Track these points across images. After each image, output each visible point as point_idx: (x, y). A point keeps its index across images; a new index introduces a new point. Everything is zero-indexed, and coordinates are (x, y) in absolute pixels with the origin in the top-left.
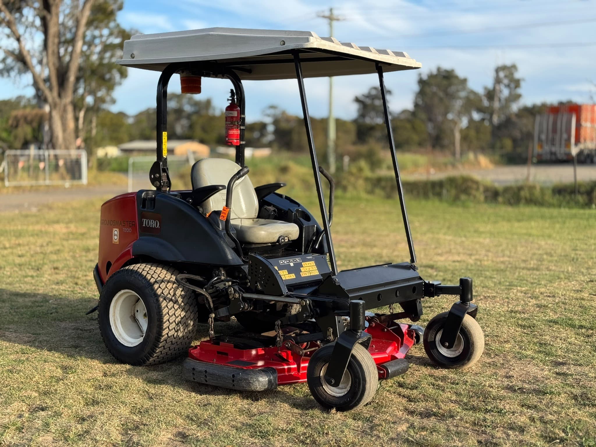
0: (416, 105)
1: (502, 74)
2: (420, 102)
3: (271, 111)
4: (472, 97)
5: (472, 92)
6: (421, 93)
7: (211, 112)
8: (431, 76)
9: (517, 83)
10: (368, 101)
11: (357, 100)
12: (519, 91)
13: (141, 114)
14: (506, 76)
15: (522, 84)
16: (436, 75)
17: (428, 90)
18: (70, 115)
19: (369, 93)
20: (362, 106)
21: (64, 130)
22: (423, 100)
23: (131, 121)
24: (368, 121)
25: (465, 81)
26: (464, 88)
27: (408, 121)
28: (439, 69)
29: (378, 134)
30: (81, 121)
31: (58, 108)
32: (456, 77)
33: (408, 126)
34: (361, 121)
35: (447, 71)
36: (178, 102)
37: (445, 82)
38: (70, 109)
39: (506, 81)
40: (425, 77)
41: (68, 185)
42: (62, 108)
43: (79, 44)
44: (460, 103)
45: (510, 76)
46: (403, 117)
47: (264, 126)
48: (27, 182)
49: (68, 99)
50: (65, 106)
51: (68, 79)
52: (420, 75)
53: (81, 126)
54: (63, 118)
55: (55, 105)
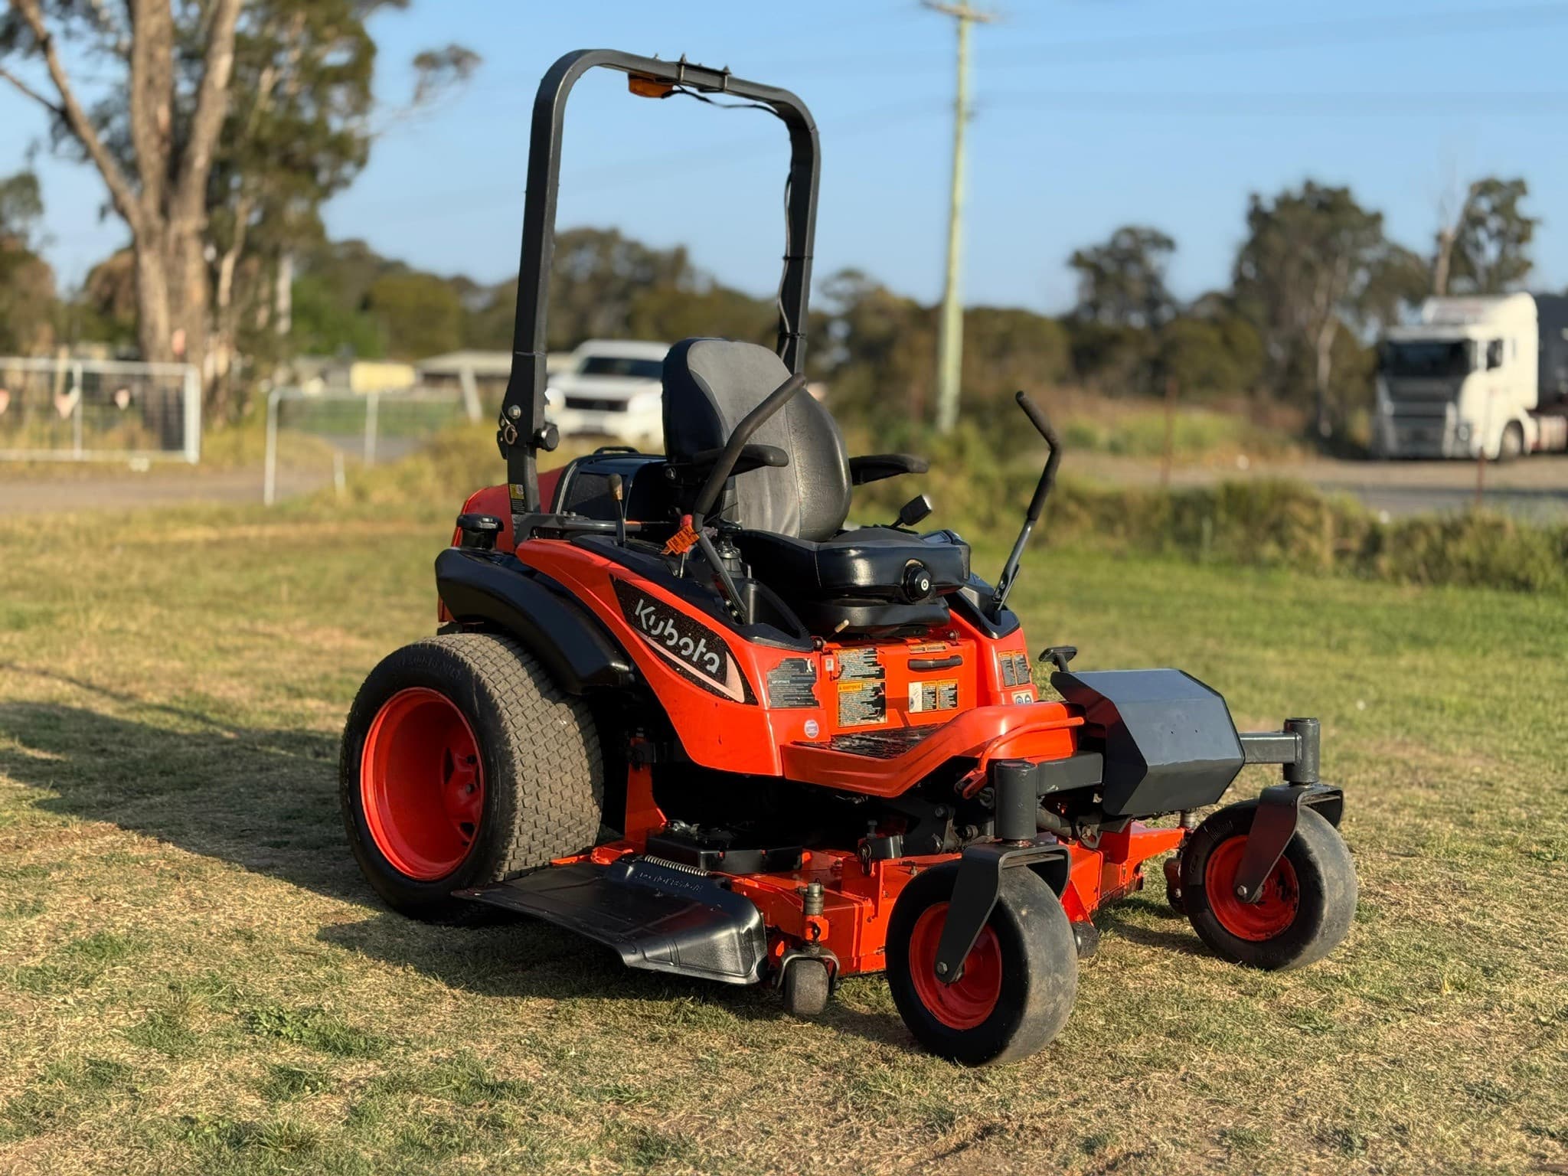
0: (1240, 280)
1: (1484, 205)
2: (1250, 272)
3: (843, 286)
4: (1397, 261)
5: (1397, 250)
6: (1255, 249)
7: (682, 284)
8: (1285, 202)
9: (1524, 228)
10: (1111, 266)
11: (1078, 261)
12: (1531, 251)
14: (1495, 210)
16: (1301, 202)
17: (1275, 240)
18: (193, 267)
19: (1114, 242)
20: (1092, 278)
21: (176, 307)
22: (1257, 265)
23: (483, 299)
24: (1107, 319)
25: (1376, 219)
26: (1377, 239)
27: (1214, 321)
28: (1309, 186)
29: (1128, 357)
30: (225, 282)
31: (157, 245)
32: (1355, 209)
33: (1214, 336)
34: (1086, 317)
35: (1329, 192)
36: (598, 255)
37: (1322, 221)
38: (195, 252)
39: (1494, 223)
40: (1268, 205)
41: (141, 462)
42: (171, 245)
43: (223, 64)
44: (1362, 277)
45: (1505, 209)
46: (1205, 311)
47: (822, 323)
48: (19, 451)
49: (190, 220)
50: (180, 239)
51: (189, 164)
52: (1255, 198)
53: (224, 298)
54: (173, 274)
55: (150, 235)
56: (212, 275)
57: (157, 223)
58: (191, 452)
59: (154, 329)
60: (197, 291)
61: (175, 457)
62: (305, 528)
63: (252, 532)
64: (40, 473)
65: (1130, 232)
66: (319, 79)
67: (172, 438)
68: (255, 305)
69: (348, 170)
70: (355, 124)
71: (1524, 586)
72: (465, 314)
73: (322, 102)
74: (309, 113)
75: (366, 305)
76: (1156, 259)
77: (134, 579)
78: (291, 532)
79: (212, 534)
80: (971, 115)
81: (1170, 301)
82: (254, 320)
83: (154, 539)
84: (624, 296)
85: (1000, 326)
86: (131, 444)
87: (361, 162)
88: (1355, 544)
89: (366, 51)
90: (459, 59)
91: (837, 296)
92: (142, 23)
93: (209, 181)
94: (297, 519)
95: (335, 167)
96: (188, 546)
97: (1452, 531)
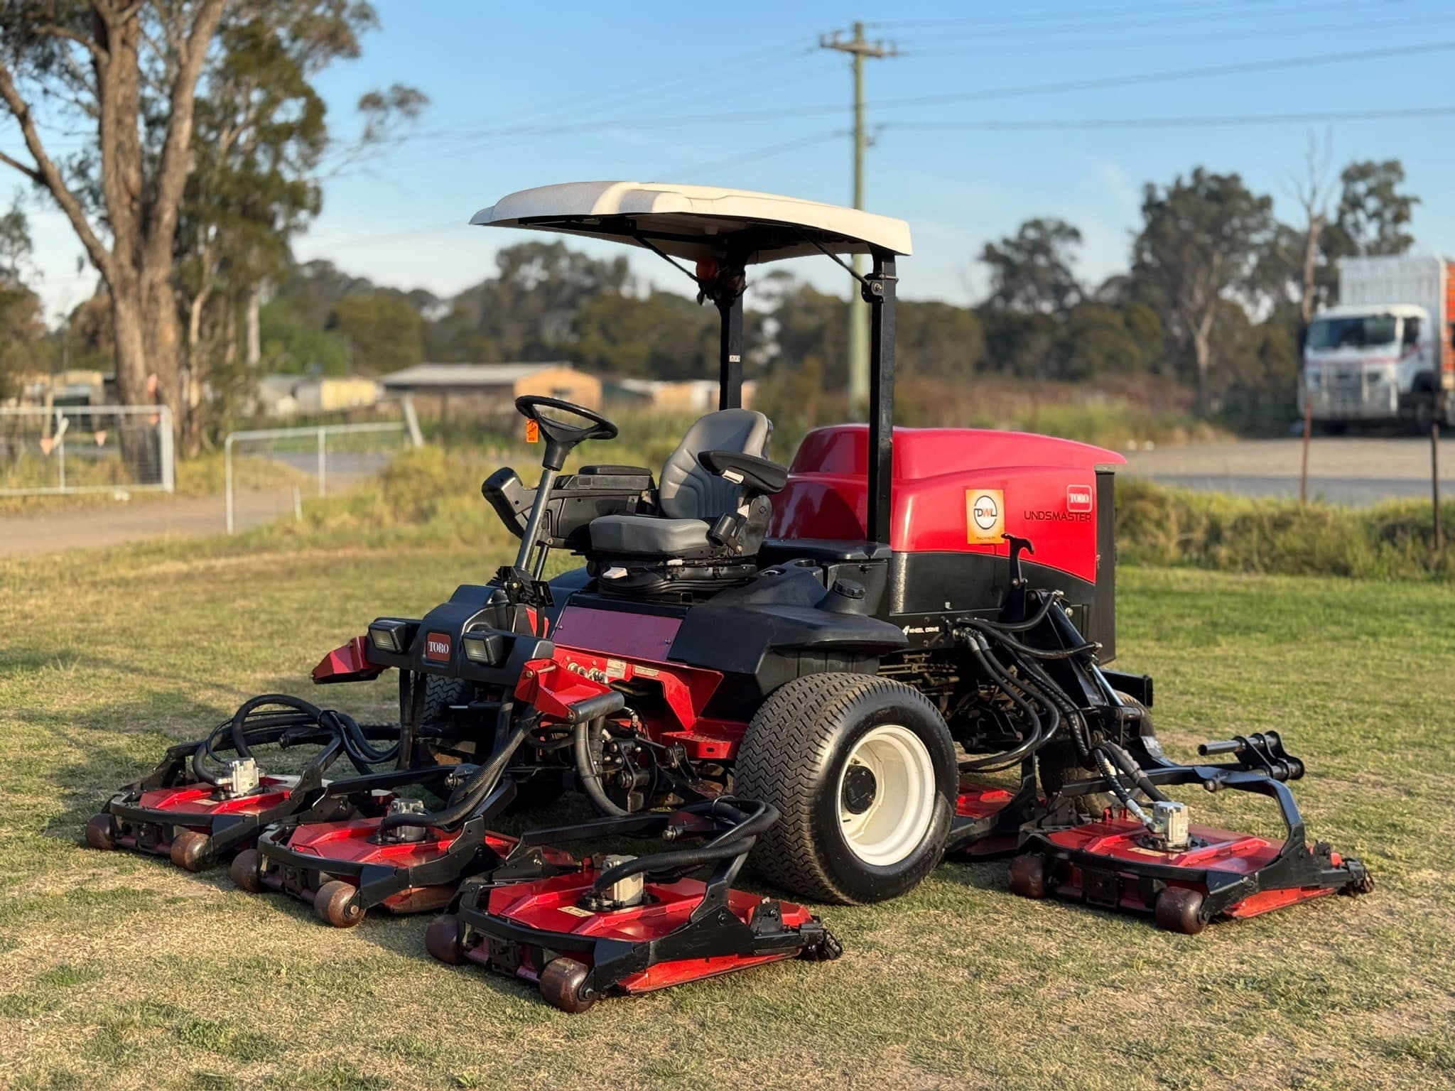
0: (1139, 266)
1: (1360, 187)
2: (1147, 257)
4: (1285, 241)
5: (1284, 230)
6: (1152, 237)
7: (625, 290)
8: (1178, 193)
9: (1401, 207)
10: (1019, 258)
11: (990, 255)
12: (1407, 227)
13: (469, 294)
14: (1371, 192)
15: (1415, 210)
16: (1191, 189)
17: (1169, 226)
18: (167, 313)
19: (1021, 236)
20: (999, 269)
21: (151, 349)
22: (1154, 250)
23: (442, 311)
24: (1019, 307)
25: (1265, 203)
26: (1266, 221)
27: (1118, 306)
28: (1198, 174)
29: (1041, 342)
30: (195, 323)
31: (131, 294)
32: (1246, 195)
33: (1117, 320)
34: (999, 306)
35: (1219, 180)
36: (546, 267)
37: (1214, 208)
38: (166, 296)
39: (1372, 204)
40: (1161, 195)
41: (121, 494)
42: (145, 294)
43: (185, 128)
44: (1253, 259)
45: (1382, 191)
46: (1110, 295)
47: (757, 320)
48: (12, 488)
49: (160, 270)
50: (152, 287)
51: (158, 219)
52: (1150, 188)
53: (194, 338)
54: (147, 318)
55: (125, 285)
56: (183, 317)
57: (131, 273)
58: (168, 484)
59: (132, 367)
60: (170, 334)
61: (152, 488)
62: (267, 556)
63: (220, 563)
64: (30, 509)
65: (1037, 224)
66: (274, 136)
67: (148, 471)
68: (225, 344)
69: (303, 215)
70: (308, 176)
71: (1344, 571)
72: (425, 325)
73: (278, 157)
74: (264, 166)
75: (333, 323)
76: (1063, 250)
77: (110, 620)
78: (253, 561)
79: (183, 567)
80: (871, 143)
81: (1076, 287)
82: (224, 356)
83: (132, 574)
84: (571, 304)
85: (920, 317)
86: (113, 479)
87: (316, 210)
88: (1199, 535)
89: (316, 109)
90: (406, 99)
91: (769, 296)
92: (109, 93)
93: (177, 233)
94: (261, 549)
95: (292, 213)
96: (160, 580)
97: (1281, 523)
